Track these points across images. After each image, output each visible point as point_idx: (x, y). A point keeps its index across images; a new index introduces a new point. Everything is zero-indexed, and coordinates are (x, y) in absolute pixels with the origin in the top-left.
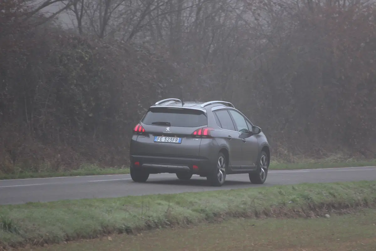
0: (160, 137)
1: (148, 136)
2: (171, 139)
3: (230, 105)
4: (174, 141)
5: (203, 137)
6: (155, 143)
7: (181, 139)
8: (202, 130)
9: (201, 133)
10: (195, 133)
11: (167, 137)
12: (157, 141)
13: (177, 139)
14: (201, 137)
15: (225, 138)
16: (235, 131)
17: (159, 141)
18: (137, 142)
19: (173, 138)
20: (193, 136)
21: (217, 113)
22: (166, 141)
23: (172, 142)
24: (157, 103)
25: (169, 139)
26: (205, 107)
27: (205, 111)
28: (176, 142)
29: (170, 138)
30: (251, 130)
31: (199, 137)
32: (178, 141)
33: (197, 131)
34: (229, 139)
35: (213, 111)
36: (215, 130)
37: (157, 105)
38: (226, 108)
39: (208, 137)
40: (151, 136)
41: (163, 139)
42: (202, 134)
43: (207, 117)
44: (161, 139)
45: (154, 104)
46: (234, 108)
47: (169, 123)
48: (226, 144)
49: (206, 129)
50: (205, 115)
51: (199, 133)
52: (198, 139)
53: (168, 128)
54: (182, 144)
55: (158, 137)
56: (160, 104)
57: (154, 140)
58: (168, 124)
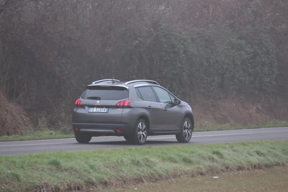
0: (93, 108)
1: (84, 108)
2: (100, 110)
3: (155, 83)
4: (103, 111)
5: (124, 107)
6: (89, 113)
7: (108, 109)
8: (124, 102)
9: (122, 104)
10: (118, 105)
11: (98, 108)
12: (90, 111)
13: (105, 110)
14: (123, 107)
15: (146, 108)
16: (157, 102)
17: (92, 111)
18: (76, 112)
19: (102, 108)
20: (116, 107)
21: (139, 89)
22: (97, 111)
23: (101, 112)
24: (93, 83)
25: (99, 110)
26: (128, 85)
27: (127, 87)
28: (104, 112)
29: (100, 108)
30: (173, 102)
31: (121, 107)
32: (105, 111)
33: (120, 102)
34: (150, 108)
35: (135, 88)
36: (136, 102)
37: (94, 84)
38: (149, 85)
39: (129, 107)
40: (86, 108)
41: (95, 110)
42: (124, 105)
43: (129, 92)
44: (93, 110)
45: (91, 83)
46: (159, 86)
47: (99, 97)
48: (146, 112)
49: (127, 101)
50: (127, 91)
51: (122, 105)
52: (120, 109)
53: (98, 102)
54: (108, 113)
55: (91, 108)
56: (96, 83)
57: (88, 111)
58: (99, 99)
